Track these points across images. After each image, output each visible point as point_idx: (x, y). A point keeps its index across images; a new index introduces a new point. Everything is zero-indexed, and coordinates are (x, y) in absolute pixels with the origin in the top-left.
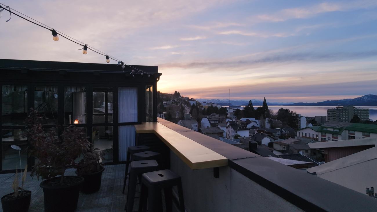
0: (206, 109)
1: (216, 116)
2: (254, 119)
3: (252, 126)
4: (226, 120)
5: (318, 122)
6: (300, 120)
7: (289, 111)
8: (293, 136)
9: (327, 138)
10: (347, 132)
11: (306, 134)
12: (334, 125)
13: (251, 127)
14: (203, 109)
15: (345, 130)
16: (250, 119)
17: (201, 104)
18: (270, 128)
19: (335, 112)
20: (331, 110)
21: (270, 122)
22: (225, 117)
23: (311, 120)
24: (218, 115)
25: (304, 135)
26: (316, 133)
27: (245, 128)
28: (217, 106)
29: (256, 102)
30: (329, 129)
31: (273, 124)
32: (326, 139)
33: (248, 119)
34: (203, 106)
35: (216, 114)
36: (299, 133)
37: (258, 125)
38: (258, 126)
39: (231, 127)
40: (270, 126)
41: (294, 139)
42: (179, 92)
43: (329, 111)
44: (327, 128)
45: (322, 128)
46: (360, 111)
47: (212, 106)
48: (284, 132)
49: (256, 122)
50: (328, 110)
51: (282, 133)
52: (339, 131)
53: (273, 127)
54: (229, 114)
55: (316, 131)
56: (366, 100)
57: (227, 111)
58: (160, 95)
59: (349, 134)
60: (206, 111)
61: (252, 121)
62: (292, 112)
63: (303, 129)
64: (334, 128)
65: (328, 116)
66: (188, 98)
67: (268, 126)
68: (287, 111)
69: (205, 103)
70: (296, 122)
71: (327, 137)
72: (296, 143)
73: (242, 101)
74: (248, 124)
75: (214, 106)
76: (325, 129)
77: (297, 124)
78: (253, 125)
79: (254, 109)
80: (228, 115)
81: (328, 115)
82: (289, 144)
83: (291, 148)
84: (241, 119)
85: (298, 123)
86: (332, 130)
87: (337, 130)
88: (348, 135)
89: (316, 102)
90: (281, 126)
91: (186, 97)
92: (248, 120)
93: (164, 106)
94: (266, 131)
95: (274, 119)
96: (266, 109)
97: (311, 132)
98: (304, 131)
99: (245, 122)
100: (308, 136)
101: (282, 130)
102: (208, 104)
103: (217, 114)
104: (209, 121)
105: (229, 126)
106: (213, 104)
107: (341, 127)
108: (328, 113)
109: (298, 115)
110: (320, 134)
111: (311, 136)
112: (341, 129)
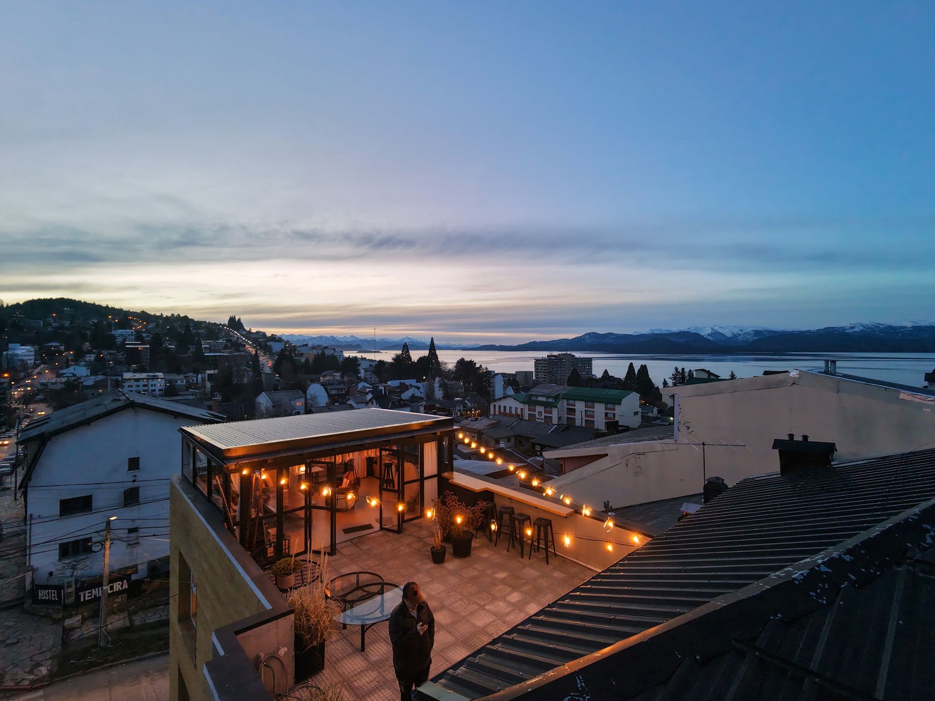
0: (311, 360)
1: (334, 376)
2: (413, 382)
3: (411, 395)
4: (357, 384)
5: (520, 383)
6: (493, 380)
7: (475, 364)
8: (485, 413)
9: (537, 413)
10: (565, 401)
11: (505, 407)
12: (547, 391)
13: (408, 398)
14: (303, 360)
15: (563, 398)
16: (408, 382)
17: (298, 349)
18: (442, 397)
19: (545, 364)
20: (540, 360)
21: (443, 386)
22: (354, 379)
23: (511, 380)
24: (339, 374)
25: (502, 410)
26: (520, 406)
27: (402, 403)
28: (335, 354)
29: (412, 342)
30: (540, 399)
31: (449, 390)
32: (535, 415)
33: (403, 381)
34: (302, 354)
35: (335, 372)
36: (495, 406)
37: (421, 393)
38: (422, 395)
39: (374, 402)
40: (443, 394)
41: (489, 420)
42: (239, 320)
43: (538, 362)
44: (537, 396)
45: (530, 396)
46: (581, 361)
47: (323, 353)
48: (469, 404)
49: (418, 388)
50: (536, 361)
51: (466, 407)
52: (554, 401)
53: (448, 396)
54: (362, 371)
55: (520, 402)
56: (587, 341)
57: (359, 365)
58: (191, 324)
59: (568, 405)
60: (310, 364)
61: (411, 386)
62: (481, 366)
63: (500, 399)
64: (548, 397)
65: (536, 372)
66: (264, 334)
67: (439, 394)
68: (471, 363)
69: (307, 345)
70: (487, 384)
71: (537, 411)
72: (493, 426)
73: (384, 340)
74: (402, 392)
75: (328, 353)
76: (534, 398)
77: (489, 389)
78: (413, 394)
79: (413, 361)
80: (360, 373)
81: (536, 369)
82: (482, 429)
83: (484, 436)
84: (389, 383)
85: (490, 387)
86: (544, 399)
87: (550, 400)
88: (566, 406)
89: (515, 345)
90: (462, 393)
91: (257, 332)
92: (404, 383)
93: (205, 354)
94: (438, 405)
95: (449, 379)
96: (434, 361)
97: (512, 405)
98: (503, 403)
99: (398, 387)
100: (508, 411)
101: (466, 401)
102: (313, 348)
103: (337, 371)
104: (326, 390)
105: (370, 400)
106: (326, 348)
107: (557, 394)
108: (535, 366)
109: (491, 371)
110: (527, 407)
111: (513, 412)
112: (557, 398)
